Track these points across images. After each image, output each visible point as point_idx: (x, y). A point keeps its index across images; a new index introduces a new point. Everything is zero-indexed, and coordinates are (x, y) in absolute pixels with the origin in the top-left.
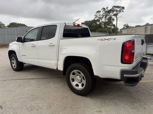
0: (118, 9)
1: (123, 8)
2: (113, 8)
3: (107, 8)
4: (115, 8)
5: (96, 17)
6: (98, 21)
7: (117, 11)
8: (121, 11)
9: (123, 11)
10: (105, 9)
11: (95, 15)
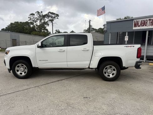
0: (53, 16)
1: (58, 15)
2: (48, 14)
3: (42, 12)
4: (50, 14)
5: (30, 20)
6: (32, 23)
7: (52, 17)
8: (56, 18)
9: (57, 18)
10: (39, 13)
11: (29, 17)
